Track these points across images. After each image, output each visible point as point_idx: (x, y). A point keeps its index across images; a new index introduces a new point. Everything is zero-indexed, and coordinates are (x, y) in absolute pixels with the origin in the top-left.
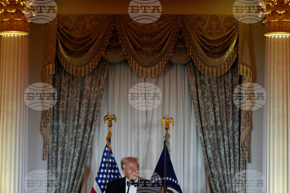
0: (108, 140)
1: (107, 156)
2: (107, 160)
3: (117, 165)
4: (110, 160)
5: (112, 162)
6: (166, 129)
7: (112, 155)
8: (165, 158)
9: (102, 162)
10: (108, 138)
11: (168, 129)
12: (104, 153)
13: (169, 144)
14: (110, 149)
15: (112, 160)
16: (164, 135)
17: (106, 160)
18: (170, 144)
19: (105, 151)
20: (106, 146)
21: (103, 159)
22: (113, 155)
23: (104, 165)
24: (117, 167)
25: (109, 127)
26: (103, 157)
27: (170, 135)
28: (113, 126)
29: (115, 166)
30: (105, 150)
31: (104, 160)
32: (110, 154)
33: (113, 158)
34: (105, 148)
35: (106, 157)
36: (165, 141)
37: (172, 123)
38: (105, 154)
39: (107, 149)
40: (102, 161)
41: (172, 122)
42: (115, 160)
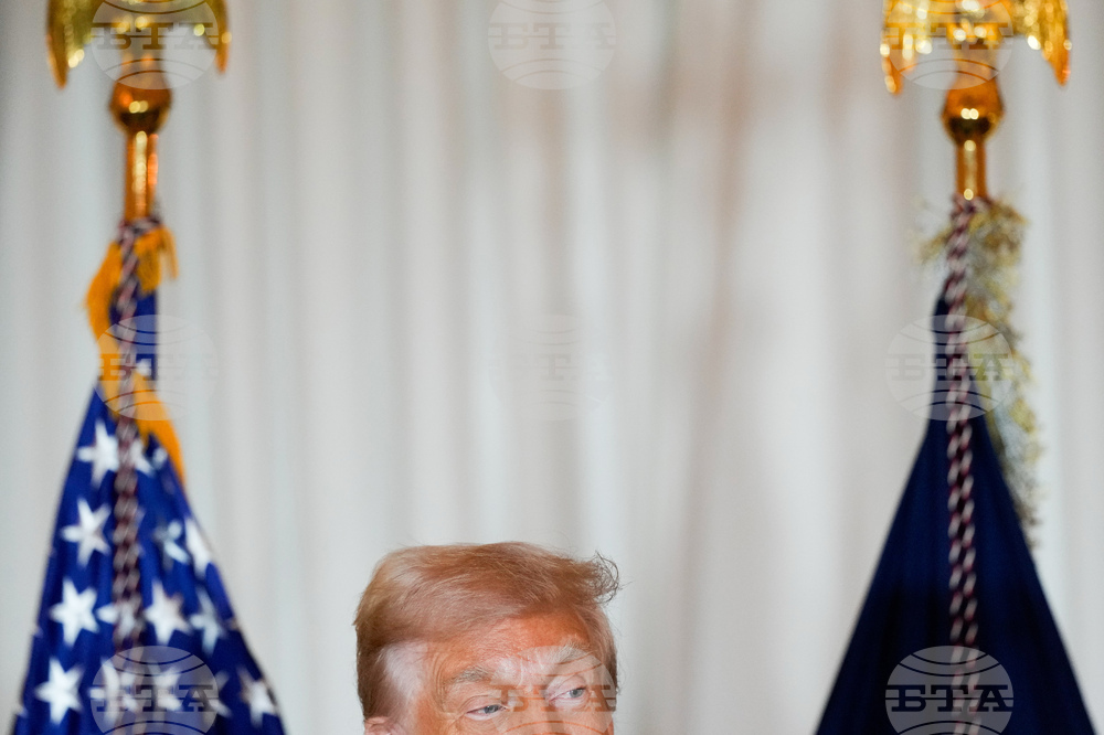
0: (115, 316)
1: (114, 548)
2: (122, 616)
3: (257, 674)
4: (165, 616)
5: (188, 641)
6: (959, 130)
7: (181, 541)
8: (962, 556)
9: (47, 644)
10: (117, 293)
11: (981, 128)
12: (66, 516)
13: (1012, 350)
14: (149, 452)
15: (188, 610)
16: (937, 219)
17: (108, 614)
18: (1023, 347)
19: (80, 485)
20: (99, 413)
21: (52, 596)
22: (195, 541)
23: (83, 689)
24: (259, 704)
25: (118, 134)
26: (62, 565)
27: (1010, 214)
28: (178, 120)
29: (231, 694)
30: (79, 473)
31: (76, 612)
32: (148, 526)
33: (198, 586)
34: (86, 438)
35: (99, 575)
36: (943, 307)
37: (1043, 37)
38: (88, 531)
39: (105, 454)
40: (49, 630)
41: (1041, 20)
42: (225, 613)
